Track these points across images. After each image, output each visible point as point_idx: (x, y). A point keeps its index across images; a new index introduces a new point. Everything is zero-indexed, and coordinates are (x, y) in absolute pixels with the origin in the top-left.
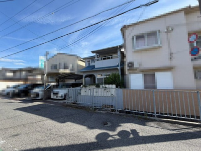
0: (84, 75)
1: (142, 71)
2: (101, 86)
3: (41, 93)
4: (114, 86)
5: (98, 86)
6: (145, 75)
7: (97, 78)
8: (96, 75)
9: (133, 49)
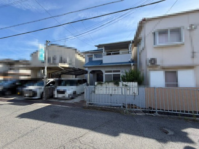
1: (163, 68)
4: (136, 84)
5: (117, 83)
6: (166, 72)
7: (105, 74)
8: (103, 71)
9: (154, 44)
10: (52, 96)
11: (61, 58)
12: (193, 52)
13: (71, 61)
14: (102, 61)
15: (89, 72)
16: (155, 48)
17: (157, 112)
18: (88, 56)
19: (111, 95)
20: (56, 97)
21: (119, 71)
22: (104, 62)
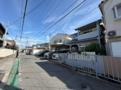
0: (71, 45)
2: (82, 53)
3: (48, 55)
4: (94, 53)
5: (79, 53)
10: (51, 58)
11: (60, 40)
13: (64, 40)
14: (77, 39)
18: (73, 37)
19: (76, 60)
22: (78, 40)
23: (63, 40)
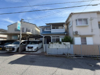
1: (80, 36)
2: (62, 43)
7: (52, 38)
8: (51, 36)
9: (77, 25)
10: (24, 50)
12: (92, 30)
15: (43, 37)
16: (77, 27)
17: (82, 56)
18: (42, 29)
19: (57, 49)
20: (27, 50)
21: (59, 37)
23: (31, 30)
